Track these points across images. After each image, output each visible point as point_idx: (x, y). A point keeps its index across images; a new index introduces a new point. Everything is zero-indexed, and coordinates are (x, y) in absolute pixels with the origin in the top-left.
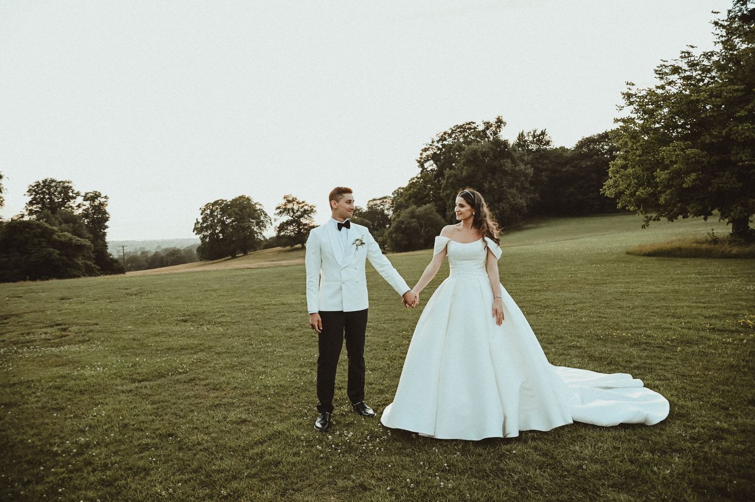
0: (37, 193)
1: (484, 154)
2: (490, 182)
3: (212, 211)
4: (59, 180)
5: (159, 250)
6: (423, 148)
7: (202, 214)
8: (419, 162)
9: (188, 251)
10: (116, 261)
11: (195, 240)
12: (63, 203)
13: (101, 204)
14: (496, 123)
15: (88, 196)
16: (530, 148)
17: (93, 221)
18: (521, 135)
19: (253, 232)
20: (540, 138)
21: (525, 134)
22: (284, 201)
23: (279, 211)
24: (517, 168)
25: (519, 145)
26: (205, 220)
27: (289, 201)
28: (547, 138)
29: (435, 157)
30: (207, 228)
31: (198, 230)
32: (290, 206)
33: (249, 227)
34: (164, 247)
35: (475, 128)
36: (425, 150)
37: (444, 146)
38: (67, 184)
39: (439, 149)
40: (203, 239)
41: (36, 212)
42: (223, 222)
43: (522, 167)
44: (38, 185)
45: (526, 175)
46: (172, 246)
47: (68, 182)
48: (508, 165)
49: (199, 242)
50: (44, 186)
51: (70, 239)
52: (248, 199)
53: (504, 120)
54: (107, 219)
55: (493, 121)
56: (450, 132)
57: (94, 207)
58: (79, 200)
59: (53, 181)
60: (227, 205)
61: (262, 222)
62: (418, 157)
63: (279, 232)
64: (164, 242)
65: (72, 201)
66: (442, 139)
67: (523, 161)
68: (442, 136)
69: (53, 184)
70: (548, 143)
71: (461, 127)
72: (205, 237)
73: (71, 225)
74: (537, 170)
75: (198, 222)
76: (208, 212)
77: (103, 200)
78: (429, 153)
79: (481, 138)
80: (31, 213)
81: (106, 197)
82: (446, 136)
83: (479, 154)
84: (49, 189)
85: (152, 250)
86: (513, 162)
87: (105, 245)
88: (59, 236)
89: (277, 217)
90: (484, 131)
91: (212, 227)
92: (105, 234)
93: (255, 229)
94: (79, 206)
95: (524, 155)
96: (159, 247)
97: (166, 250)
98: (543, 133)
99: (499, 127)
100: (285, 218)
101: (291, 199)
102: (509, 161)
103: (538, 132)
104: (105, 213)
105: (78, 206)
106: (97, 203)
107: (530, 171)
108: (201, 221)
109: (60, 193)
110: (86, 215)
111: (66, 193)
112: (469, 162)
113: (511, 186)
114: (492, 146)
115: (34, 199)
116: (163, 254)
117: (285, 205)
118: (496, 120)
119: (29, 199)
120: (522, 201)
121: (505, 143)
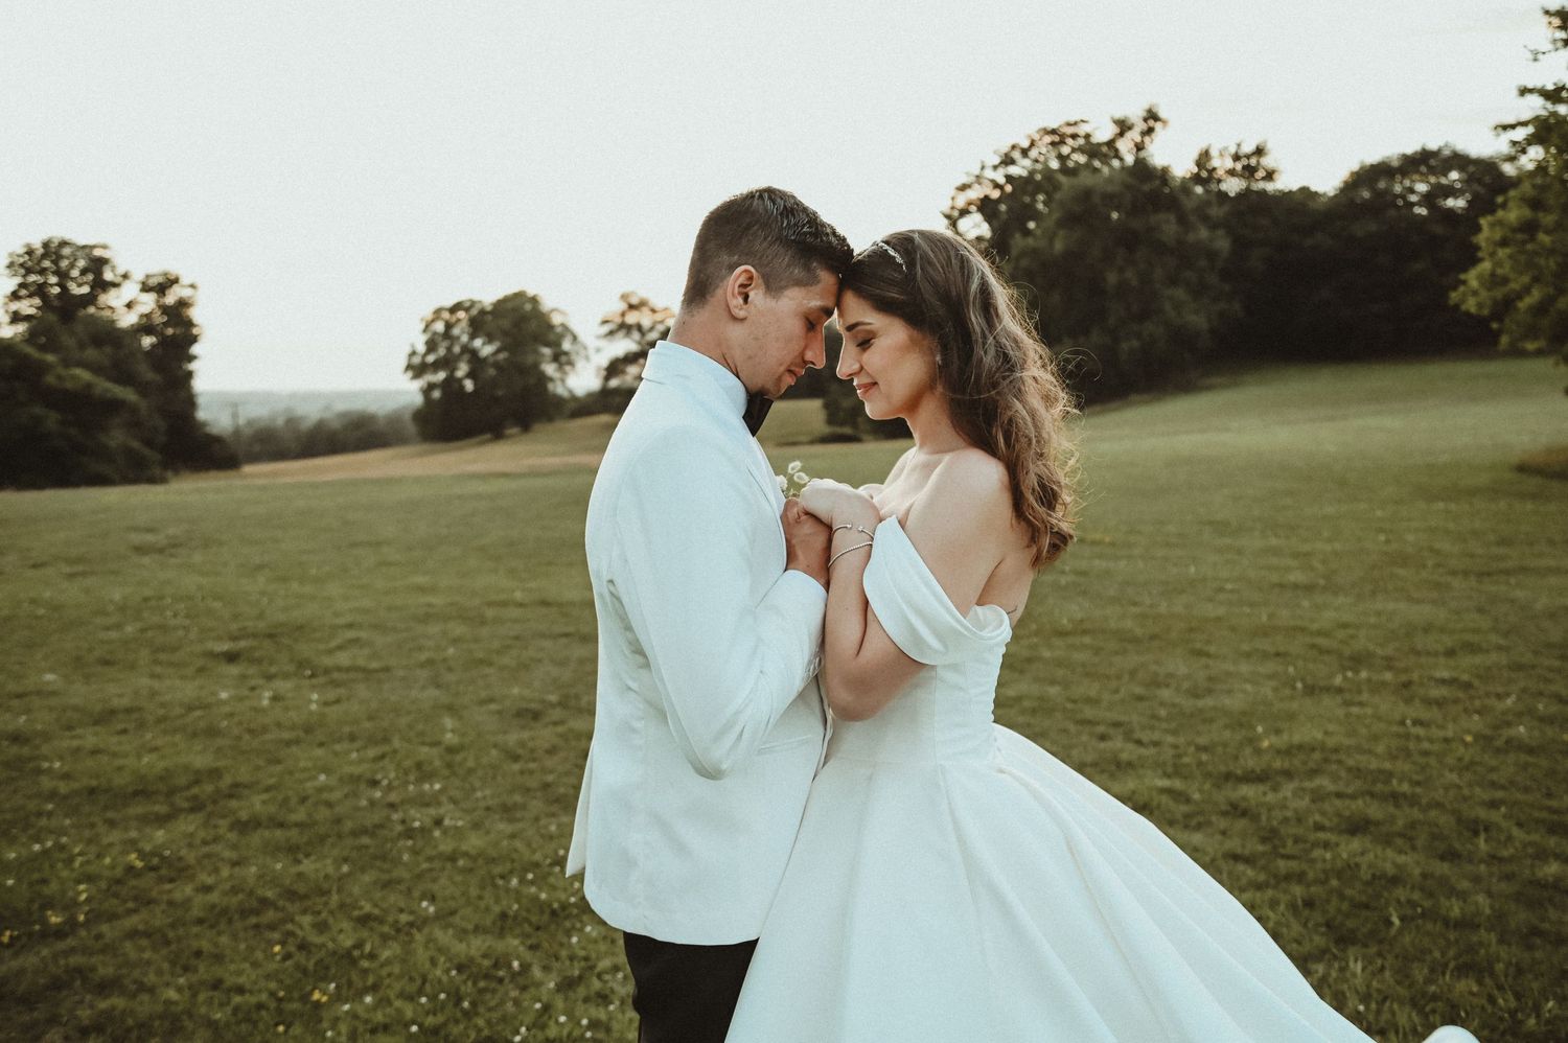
0: (29, 271)
1: (1111, 200)
2: (1121, 270)
3: (449, 326)
4: (81, 242)
5: (327, 415)
6: (959, 183)
7: (425, 331)
8: (948, 217)
9: (394, 419)
10: (217, 440)
11: (408, 392)
12: (90, 299)
13: (183, 304)
14: (1145, 120)
15: (153, 282)
16: (1224, 187)
17: (164, 342)
18: (1203, 158)
19: (544, 379)
20: (1250, 164)
21: (1214, 153)
22: (623, 306)
23: (606, 328)
24: (1191, 237)
25: (1197, 179)
26: (431, 346)
27: (632, 307)
28: (1268, 162)
29: (986, 207)
30: (436, 366)
31: (417, 370)
32: (631, 318)
33: (536, 366)
34: (341, 406)
35: (1087, 136)
36: (963, 188)
37: (1009, 178)
38: (97, 253)
39: (997, 186)
40: (427, 391)
41: (28, 318)
42: (473, 354)
43: (1203, 233)
44: (30, 252)
45: (1212, 255)
46: (358, 405)
47: (105, 247)
48: (1168, 227)
49: (419, 400)
50: (44, 256)
51: (89, 386)
52: (534, 300)
53: (1162, 114)
54: (194, 339)
55: (1135, 114)
56: (1025, 144)
57: (165, 309)
58: (130, 290)
59: (64, 243)
60: (483, 312)
61: (566, 353)
62: (946, 206)
63: (607, 378)
64: (342, 396)
65: (113, 292)
66: (1008, 161)
67: (1205, 219)
68: (1006, 155)
69: (66, 251)
70: (1270, 176)
71: (1053, 132)
72: (431, 387)
73: (108, 350)
74: (1241, 244)
75: (414, 353)
76: (439, 327)
77: (185, 293)
78: (975, 194)
79: (1105, 159)
80: (16, 318)
81: (192, 286)
82: (1016, 155)
83: (1096, 199)
84: (55, 262)
85: (311, 413)
86: (1182, 220)
87: (190, 401)
88: (59, 377)
89: (603, 343)
90: (1111, 143)
91: (447, 363)
92: (190, 375)
93: (550, 369)
94: (129, 306)
95: (1208, 203)
96: (327, 408)
97: (343, 415)
98: (1259, 151)
99: (1150, 131)
100: (624, 346)
101: (634, 301)
102: (1172, 218)
103: (1248, 148)
104: (190, 324)
105: (126, 306)
106: (170, 299)
107: (1223, 244)
108: (421, 348)
109: (84, 272)
110: (146, 326)
111: (98, 273)
112: (1070, 220)
113: (1173, 281)
114: (1130, 180)
115: (22, 286)
116: (336, 425)
117: (623, 314)
118: (1145, 114)
119: (12, 284)
120: (1197, 319)
121: (1164, 175)
